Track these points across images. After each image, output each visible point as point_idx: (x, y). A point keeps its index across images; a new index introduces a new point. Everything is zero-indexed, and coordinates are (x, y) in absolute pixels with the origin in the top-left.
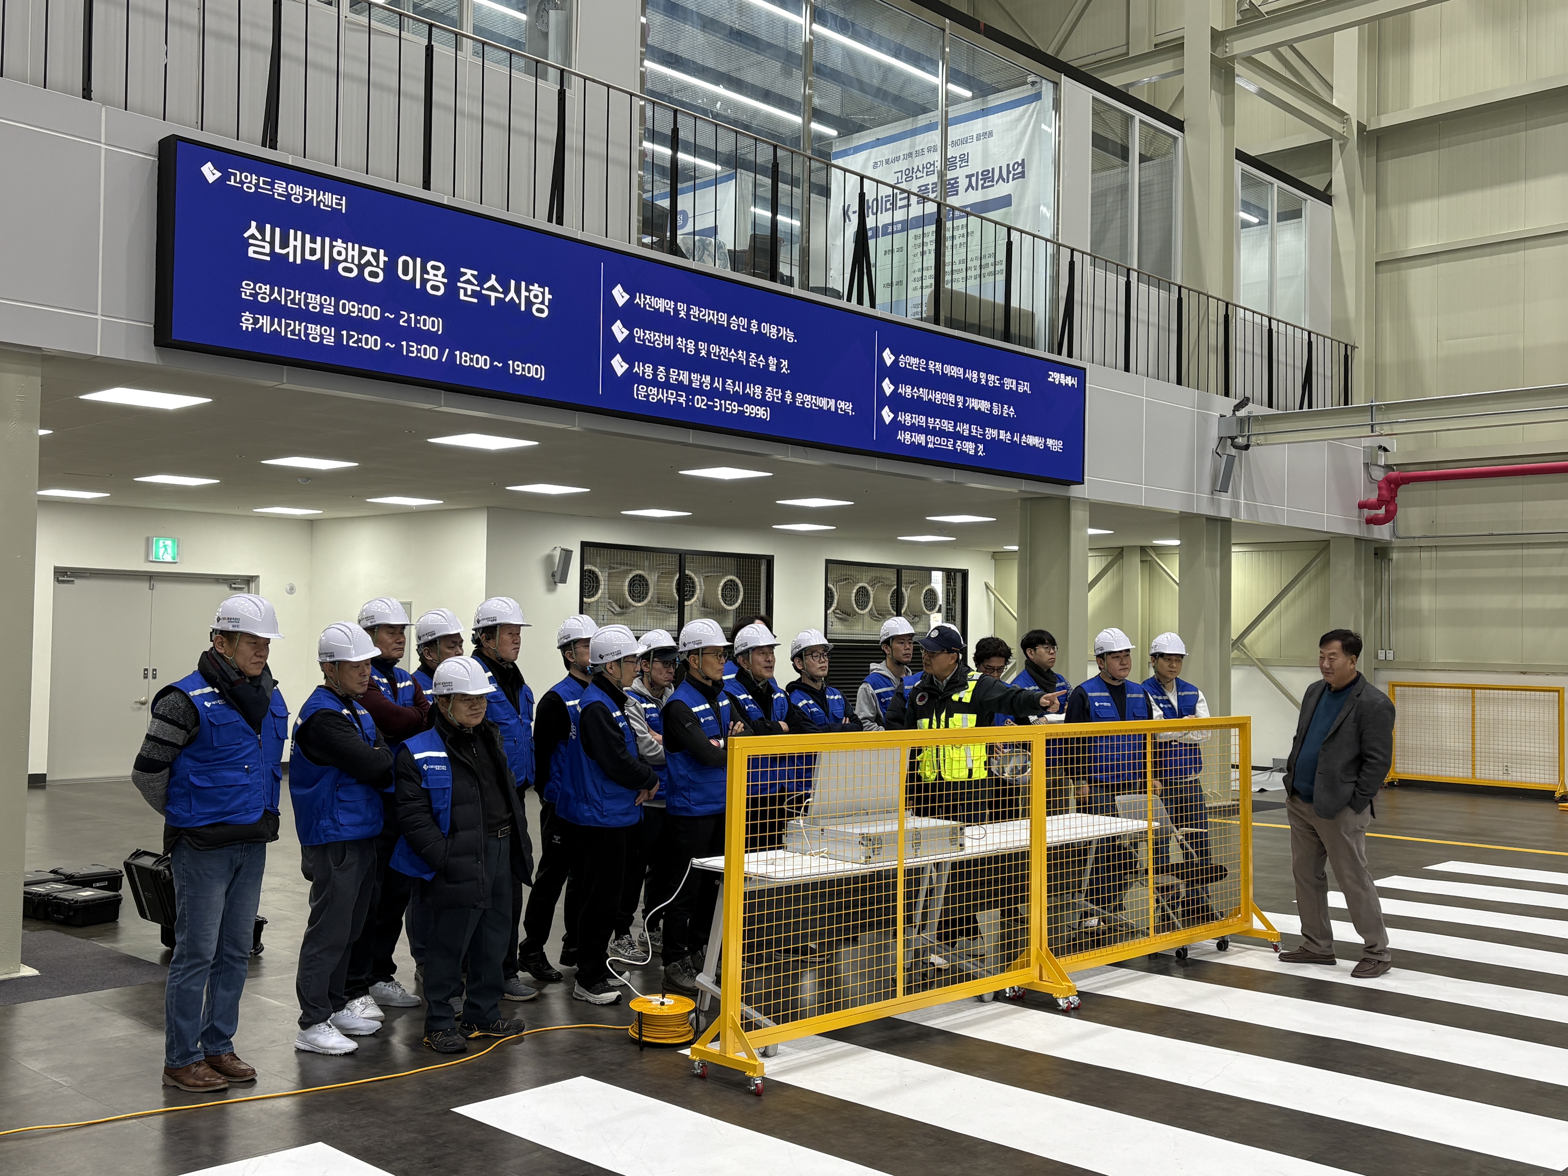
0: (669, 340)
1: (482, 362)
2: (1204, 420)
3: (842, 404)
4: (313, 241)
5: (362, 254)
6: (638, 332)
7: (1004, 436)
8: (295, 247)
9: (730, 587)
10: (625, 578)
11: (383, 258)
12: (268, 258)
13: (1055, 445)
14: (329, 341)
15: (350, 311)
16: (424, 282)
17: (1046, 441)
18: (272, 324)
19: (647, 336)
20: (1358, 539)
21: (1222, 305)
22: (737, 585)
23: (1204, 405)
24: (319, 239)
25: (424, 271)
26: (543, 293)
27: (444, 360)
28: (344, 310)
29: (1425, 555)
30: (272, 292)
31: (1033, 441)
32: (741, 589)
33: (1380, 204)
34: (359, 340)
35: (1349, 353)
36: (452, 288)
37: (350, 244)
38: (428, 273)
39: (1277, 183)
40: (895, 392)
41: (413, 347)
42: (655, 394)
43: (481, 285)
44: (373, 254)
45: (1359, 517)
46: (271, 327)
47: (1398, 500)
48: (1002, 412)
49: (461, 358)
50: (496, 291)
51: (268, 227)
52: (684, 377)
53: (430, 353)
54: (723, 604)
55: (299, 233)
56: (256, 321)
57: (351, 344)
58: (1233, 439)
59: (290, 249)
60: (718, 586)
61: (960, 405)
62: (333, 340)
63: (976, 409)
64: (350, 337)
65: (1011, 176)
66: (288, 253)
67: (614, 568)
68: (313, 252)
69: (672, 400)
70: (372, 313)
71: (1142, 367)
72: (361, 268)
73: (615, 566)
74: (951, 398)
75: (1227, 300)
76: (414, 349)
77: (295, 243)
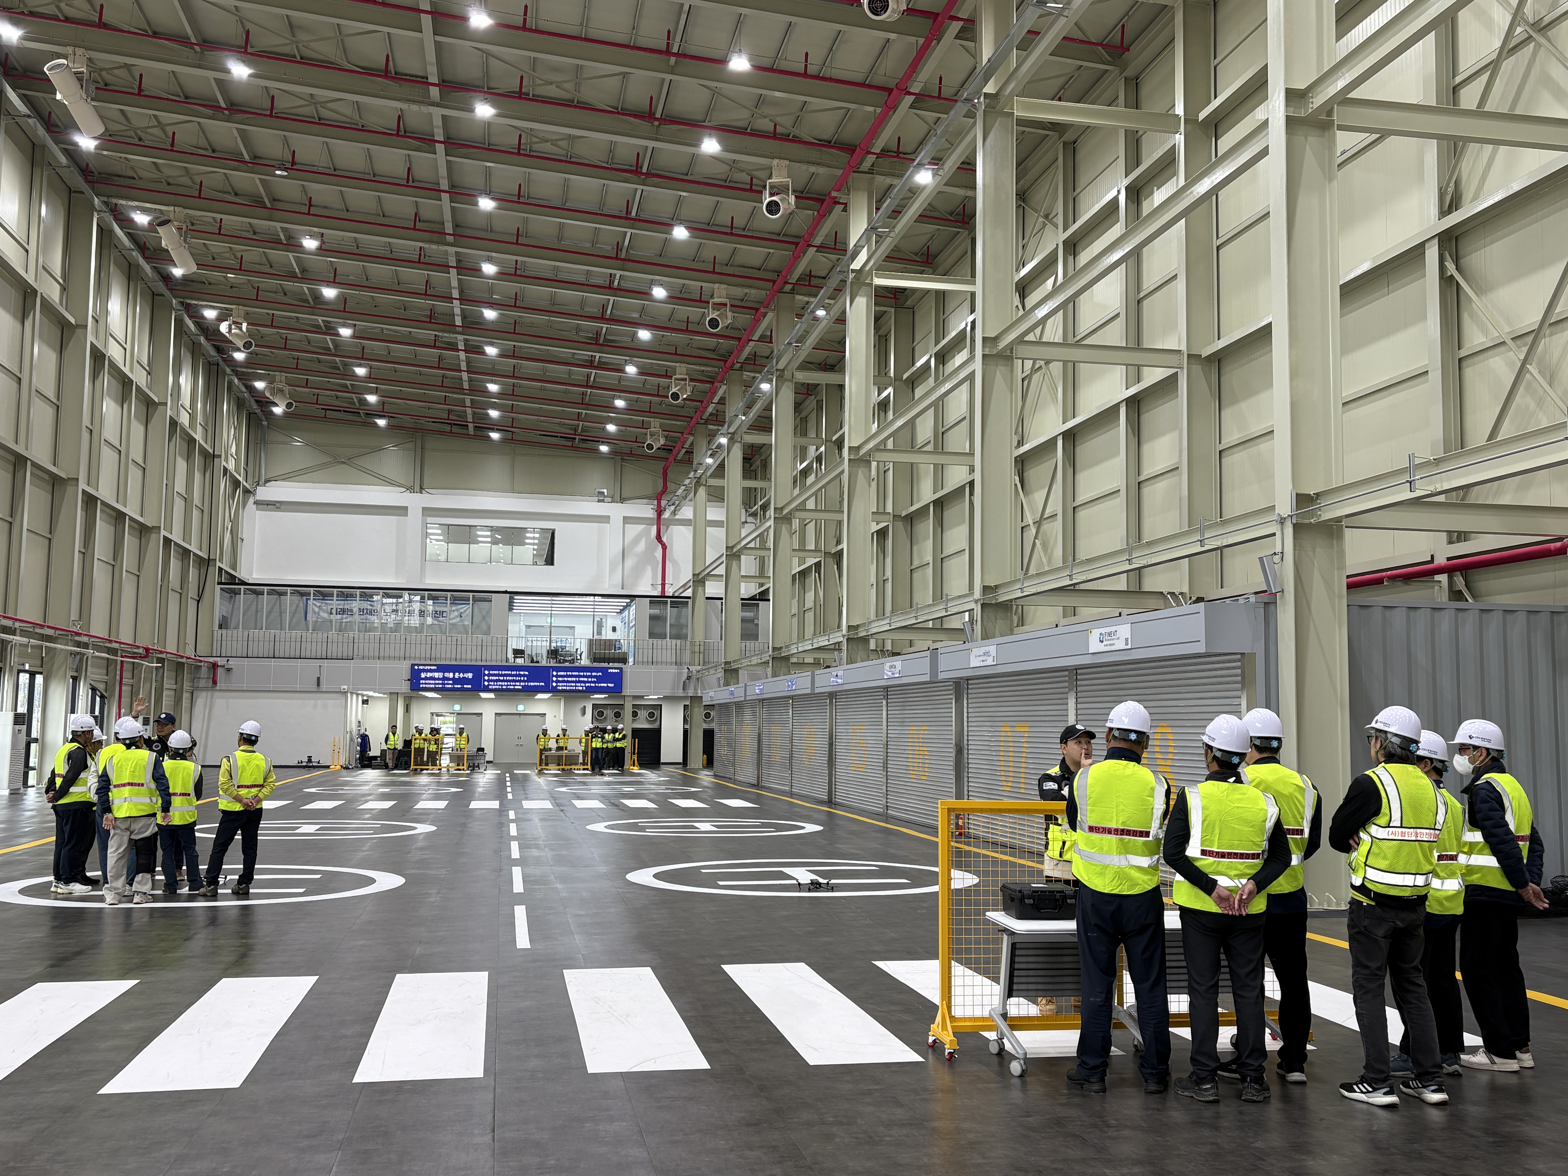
13: (613, 685)
17: (609, 685)
31: (605, 684)
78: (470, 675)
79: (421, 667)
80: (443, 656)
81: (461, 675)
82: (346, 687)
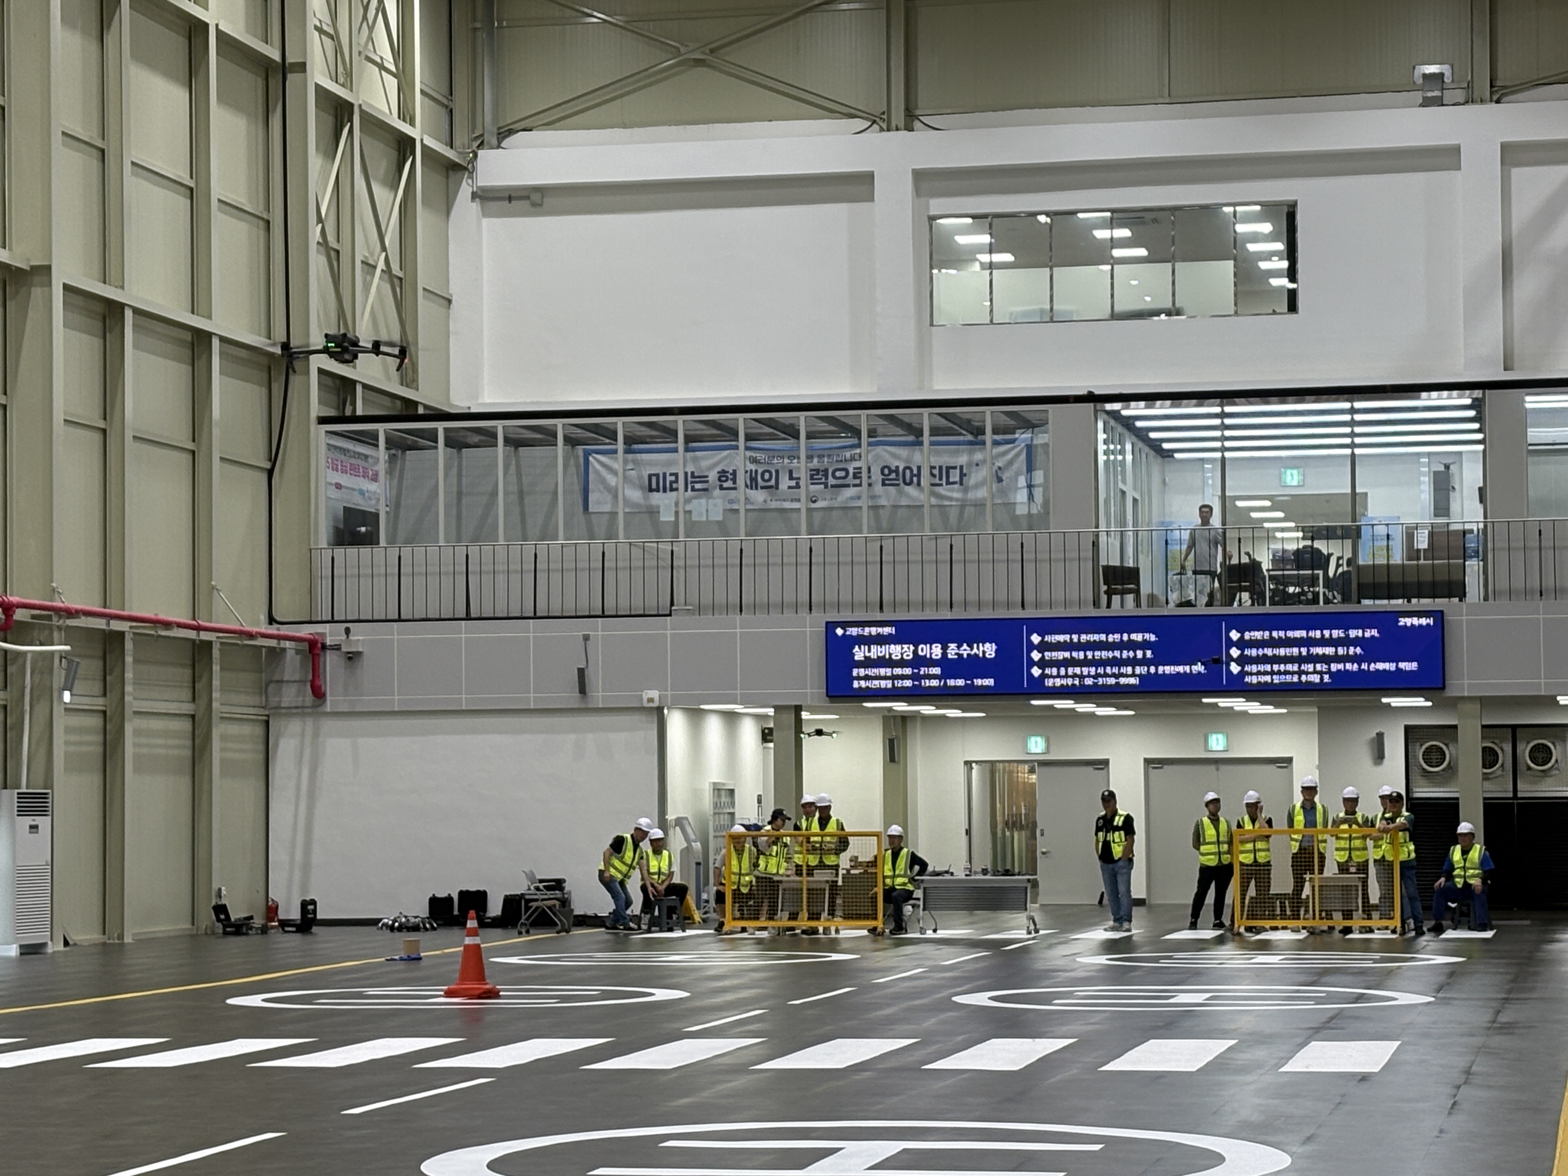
0: (1067, 655)
1: (960, 682)
3: (1196, 668)
6: (1048, 654)
7: (1351, 667)
8: (874, 652)
11: (912, 648)
12: (863, 659)
13: (1408, 666)
15: (898, 672)
16: (931, 654)
17: (1397, 665)
18: (866, 683)
19: (1053, 655)
24: (883, 647)
26: (991, 647)
27: (941, 685)
28: (895, 672)
30: (865, 671)
31: (1381, 666)
34: (903, 683)
36: (945, 654)
37: (897, 646)
38: (933, 650)
40: (1241, 654)
41: (927, 682)
42: (1058, 682)
43: (959, 649)
44: (907, 647)
48: (1348, 652)
49: (950, 683)
51: (863, 646)
52: (1078, 670)
53: (935, 683)
55: (875, 646)
56: (859, 683)
61: (1304, 653)
62: (891, 685)
63: (1321, 653)
64: (898, 683)
66: (871, 655)
68: (881, 652)
69: (1072, 683)
70: (908, 671)
72: (902, 654)
74: (1295, 650)
78: (989, 650)
79: (854, 631)
80: (915, 596)
81: (965, 651)
82: (654, 694)
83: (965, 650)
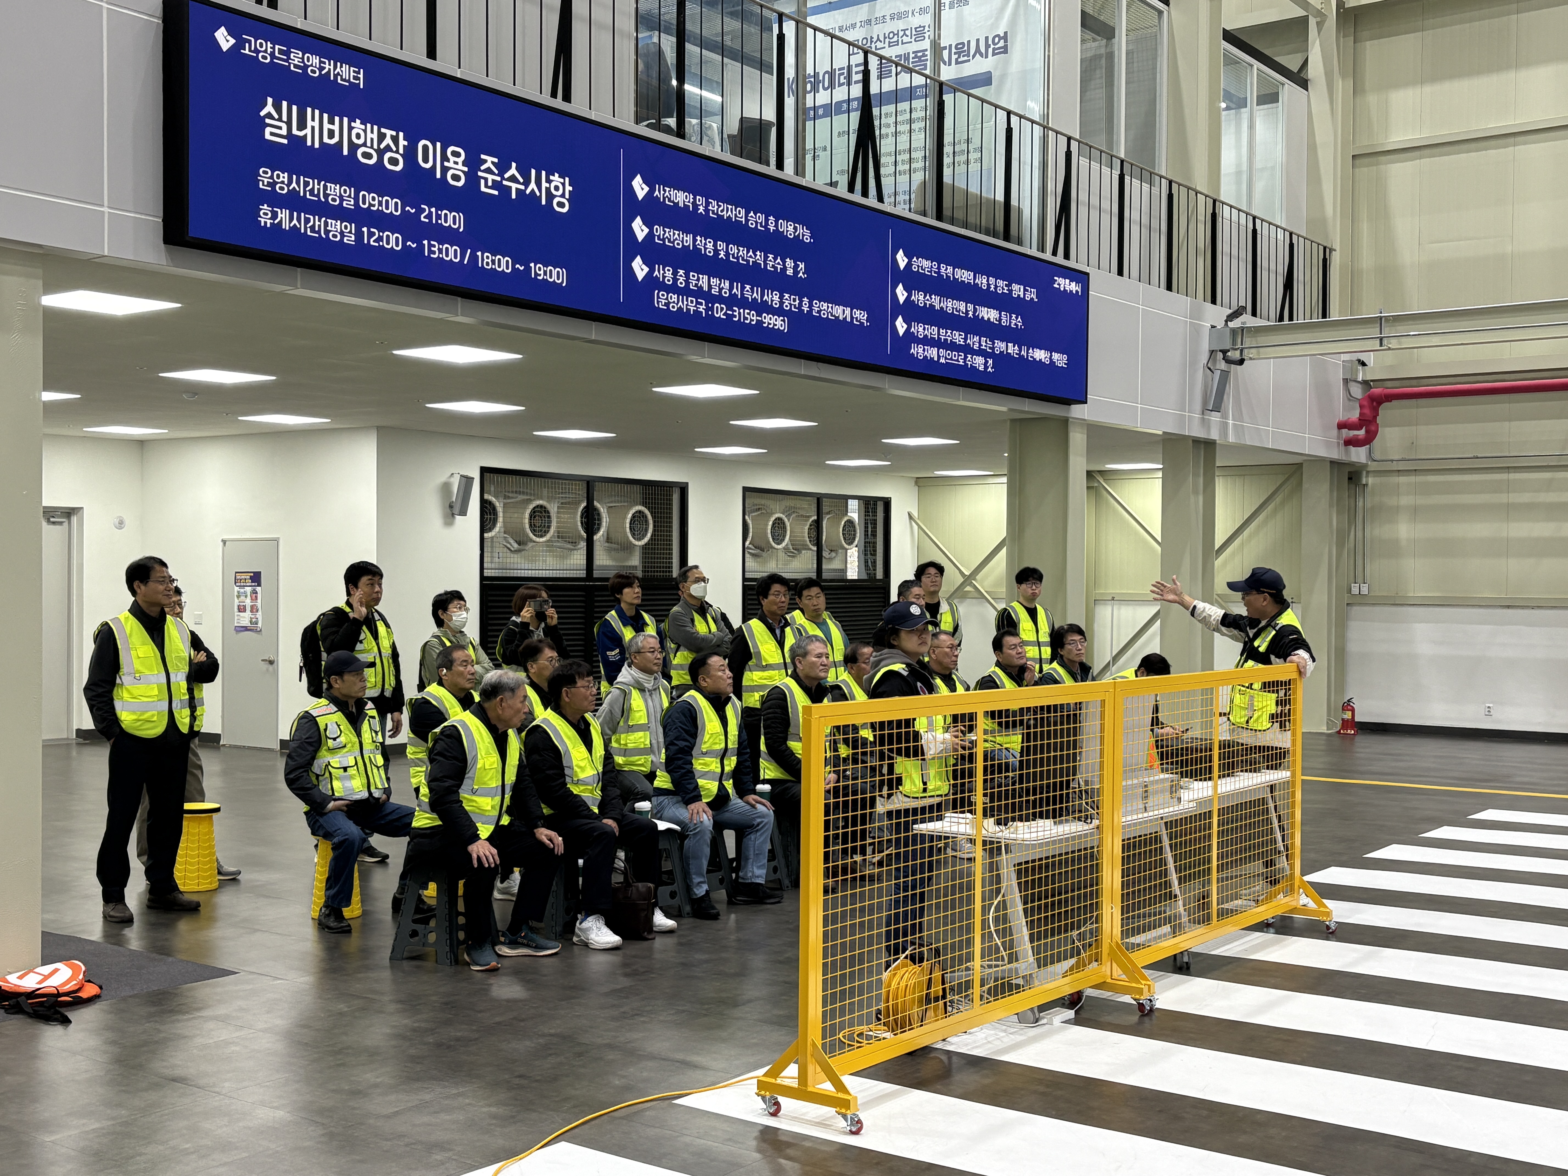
0: (688, 239)
1: (504, 264)
2: (1196, 330)
3: (857, 313)
4: (331, 122)
5: (382, 137)
6: (658, 230)
7: (1012, 349)
8: (313, 128)
9: (638, 518)
10: (525, 508)
11: (402, 143)
12: (285, 141)
13: (1060, 359)
14: (350, 239)
15: (371, 205)
16: (445, 170)
17: (1051, 356)
18: (291, 220)
19: (667, 234)
20: (1333, 463)
21: (1210, 202)
22: (646, 517)
23: (1196, 314)
24: (337, 119)
25: (445, 158)
26: (563, 184)
27: (465, 262)
28: (364, 203)
29: (1403, 479)
30: (290, 182)
31: (1040, 355)
32: (651, 522)
33: (1357, 90)
34: (380, 239)
35: (1327, 256)
36: (473, 178)
37: (369, 125)
38: (448, 161)
39: (1257, 64)
40: (908, 299)
41: (434, 246)
42: (675, 302)
43: (501, 174)
44: (392, 136)
45: (1338, 438)
46: (290, 223)
47: (1379, 420)
48: (1010, 322)
49: (483, 260)
50: (518, 182)
51: (285, 104)
52: (704, 281)
53: (451, 253)
54: (631, 538)
55: (317, 112)
56: (274, 216)
57: (372, 243)
58: (1224, 352)
59: (308, 131)
60: (625, 518)
61: (971, 314)
62: (353, 239)
63: (986, 319)
64: (371, 235)
65: (990, 50)
66: (306, 135)
67: (509, 498)
68: (331, 134)
69: (692, 308)
70: (392, 206)
71: (1135, 272)
72: (381, 153)
73: (510, 495)
74: (962, 306)
75: (1215, 197)
76: (436, 249)
77: (313, 124)
78: (559, 192)
83: (513, 179)
